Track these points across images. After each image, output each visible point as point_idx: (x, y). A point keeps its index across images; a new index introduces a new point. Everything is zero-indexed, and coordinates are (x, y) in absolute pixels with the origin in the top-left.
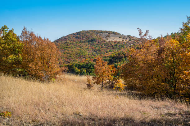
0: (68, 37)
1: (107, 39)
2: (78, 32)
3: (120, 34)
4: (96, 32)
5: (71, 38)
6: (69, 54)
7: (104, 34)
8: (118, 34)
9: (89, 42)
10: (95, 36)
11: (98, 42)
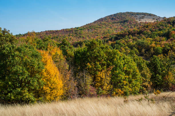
0: (105, 18)
1: (140, 20)
2: (115, 14)
3: (156, 16)
4: (132, 14)
5: (107, 19)
6: (97, 33)
7: (138, 16)
8: (154, 15)
9: (121, 22)
10: (128, 18)
11: (130, 23)
